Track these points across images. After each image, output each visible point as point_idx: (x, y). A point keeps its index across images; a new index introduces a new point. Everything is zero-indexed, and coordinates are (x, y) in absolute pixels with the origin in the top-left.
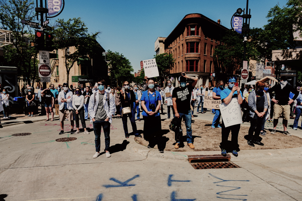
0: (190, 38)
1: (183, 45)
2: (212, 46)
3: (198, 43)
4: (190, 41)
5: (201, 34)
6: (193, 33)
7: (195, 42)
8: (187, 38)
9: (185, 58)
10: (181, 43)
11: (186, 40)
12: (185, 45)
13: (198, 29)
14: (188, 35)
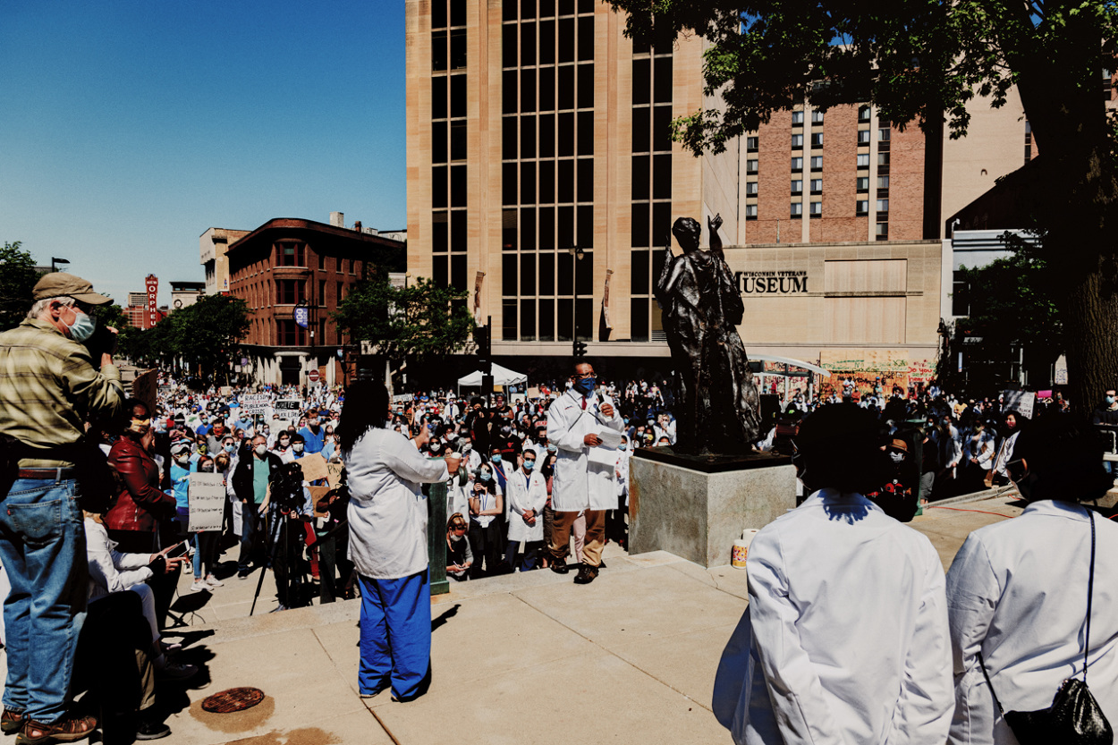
0: (283, 271)
1: (269, 281)
2: (340, 285)
3: (302, 283)
4: (283, 277)
5: (308, 262)
6: (289, 261)
7: (293, 281)
8: (277, 271)
9: (275, 314)
10: (267, 276)
11: (275, 274)
12: (274, 286)
13: (301, 251)
14: (278, 264)
